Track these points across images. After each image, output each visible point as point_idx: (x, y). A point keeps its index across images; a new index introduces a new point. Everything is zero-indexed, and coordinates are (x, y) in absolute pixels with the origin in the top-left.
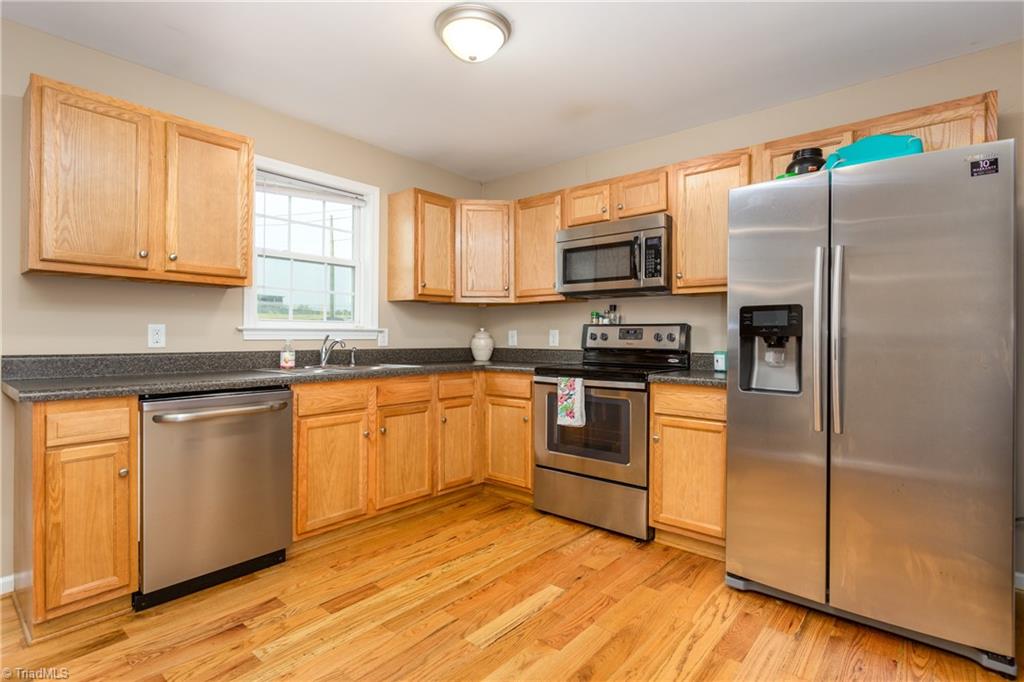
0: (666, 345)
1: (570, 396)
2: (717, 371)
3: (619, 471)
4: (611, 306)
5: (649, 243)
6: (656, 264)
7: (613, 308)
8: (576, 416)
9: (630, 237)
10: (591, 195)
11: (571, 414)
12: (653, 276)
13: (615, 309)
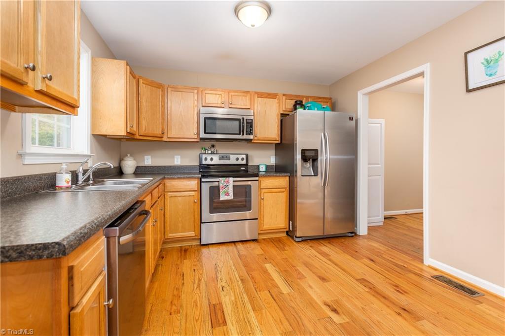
0: (240, 162)
1: (227, 186)
2: (261, 172)
3: (247, 214)
4: (212, 145)
5: (248, 121)
6: (251, 130)
7: (213, 146)
8: (230, 194)
9: (240, 117)
10: (216, 94)
11: (227, 194)
12: (249, 135)
13: (214, 147)
